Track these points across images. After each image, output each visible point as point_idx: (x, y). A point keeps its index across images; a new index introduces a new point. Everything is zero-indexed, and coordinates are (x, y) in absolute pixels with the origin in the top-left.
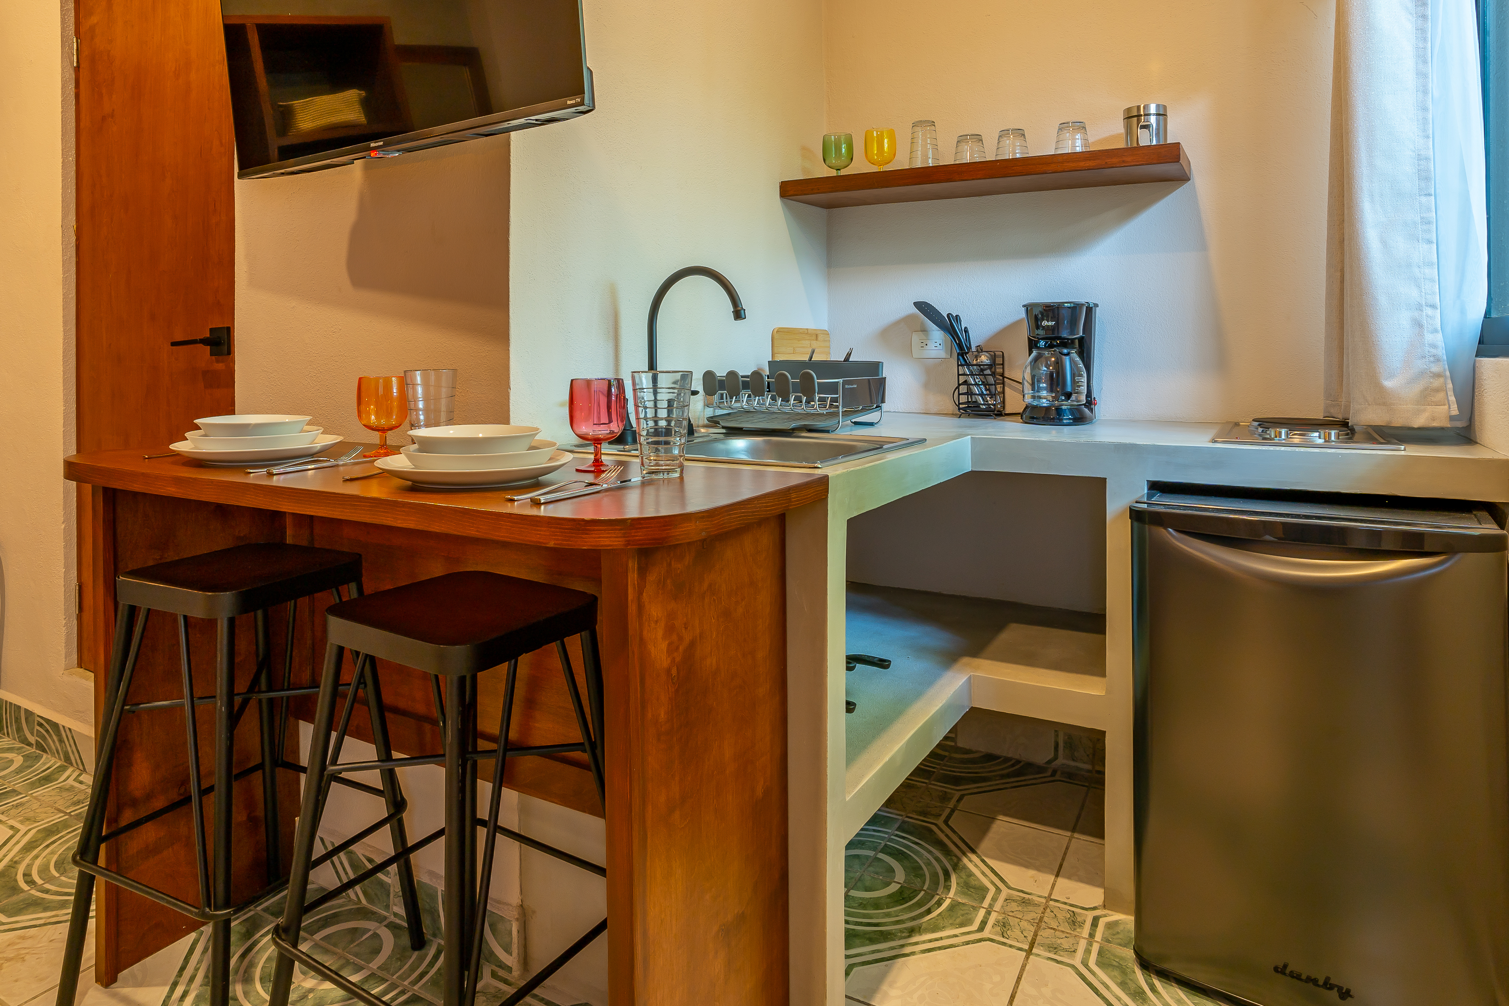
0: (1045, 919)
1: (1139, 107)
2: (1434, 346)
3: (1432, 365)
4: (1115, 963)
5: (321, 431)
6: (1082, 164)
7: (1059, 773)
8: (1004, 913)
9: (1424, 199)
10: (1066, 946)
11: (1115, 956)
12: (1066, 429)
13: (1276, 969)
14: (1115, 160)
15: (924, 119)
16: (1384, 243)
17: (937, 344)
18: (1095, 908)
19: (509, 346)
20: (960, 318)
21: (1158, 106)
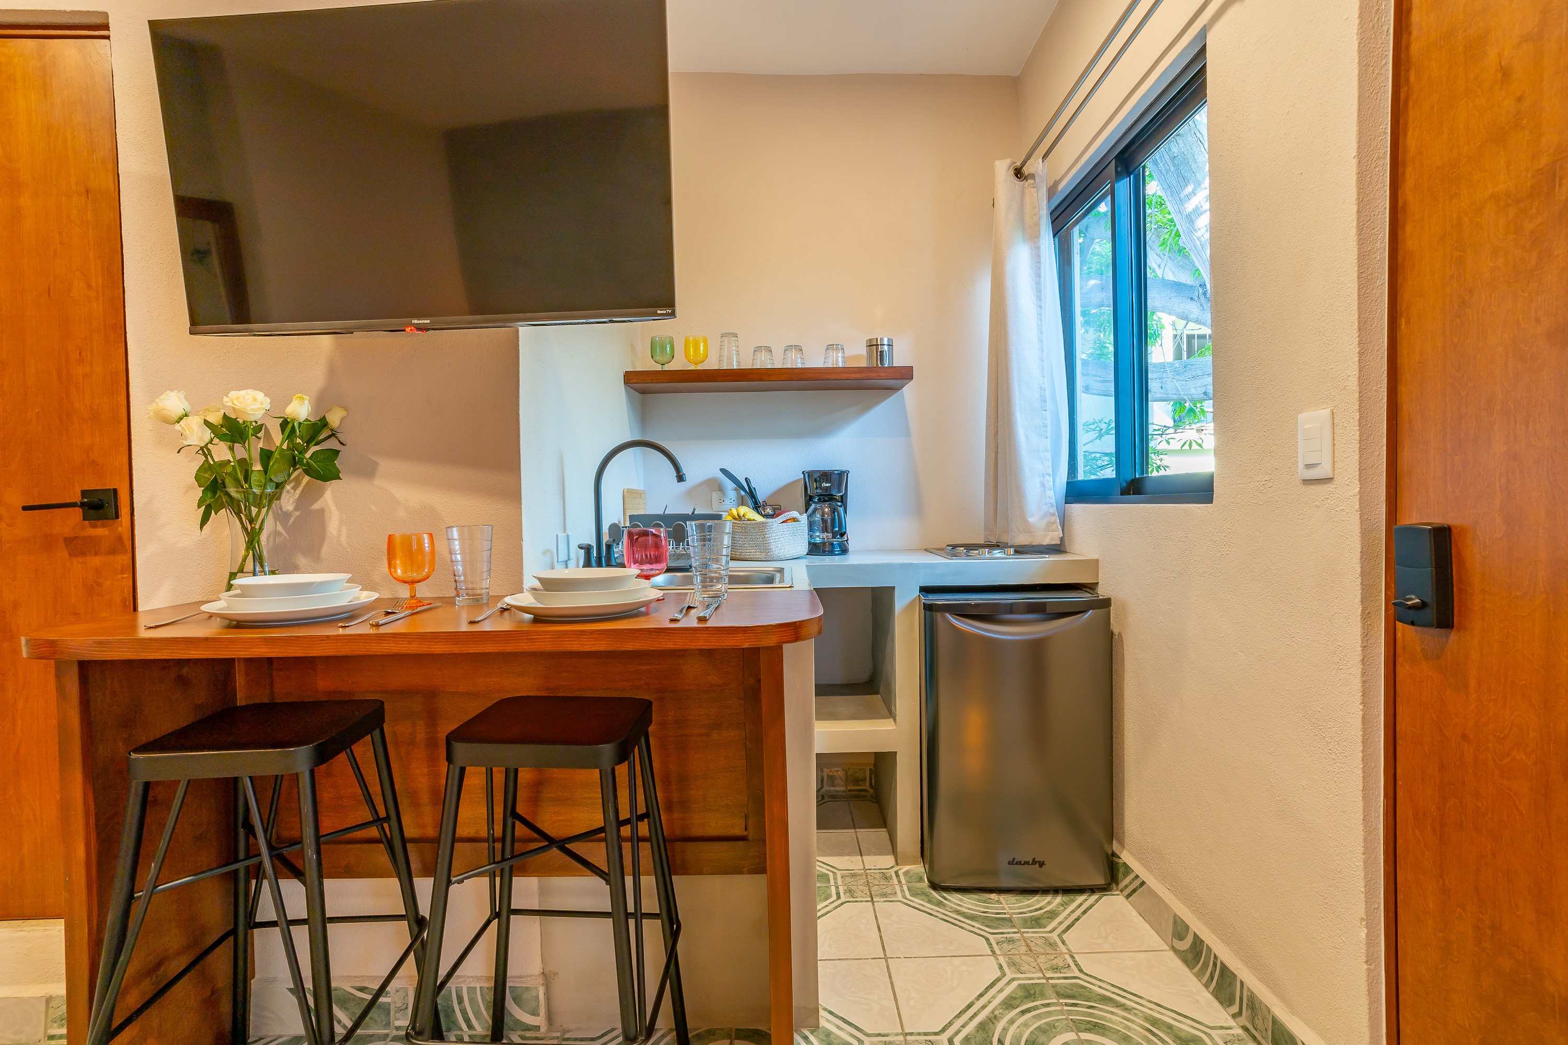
0: (870, 881)
1: (877, 339)
2: (1050, 498)
3: (1050, 509)
4: (919, 892)
5: (360, 588)
6: (853, 375)
7: (826, 798)
8: (846, 885)
9: (1043, 413)
10: (889, 892)
11: (918, 888)
12: (837, 557)
13: (1009, 863)
14: (874, 375)
15: (731, 332)
16: (1026, 437)
17: (732, 501)
18: (892, 867)
19: (521, 504)
20: (749, 480)
21: (889, 339)
